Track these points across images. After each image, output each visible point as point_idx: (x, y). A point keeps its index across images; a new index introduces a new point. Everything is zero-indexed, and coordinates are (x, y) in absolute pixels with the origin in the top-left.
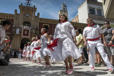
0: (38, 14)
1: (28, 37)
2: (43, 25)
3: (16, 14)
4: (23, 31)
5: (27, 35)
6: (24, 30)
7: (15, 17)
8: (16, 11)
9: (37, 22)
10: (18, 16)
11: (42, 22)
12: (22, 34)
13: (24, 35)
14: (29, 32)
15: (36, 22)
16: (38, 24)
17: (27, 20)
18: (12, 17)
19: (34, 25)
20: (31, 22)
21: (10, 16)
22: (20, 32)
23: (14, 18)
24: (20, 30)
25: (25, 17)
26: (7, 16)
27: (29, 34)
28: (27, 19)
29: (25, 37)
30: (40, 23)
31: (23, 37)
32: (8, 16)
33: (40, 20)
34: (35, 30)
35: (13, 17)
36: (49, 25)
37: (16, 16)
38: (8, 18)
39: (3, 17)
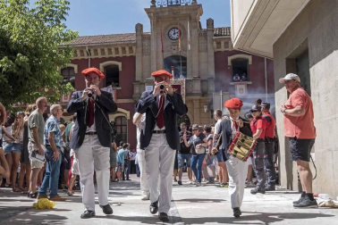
0: (210, 22)
2: (230, 59)
3: (140, 37)
7: (140, 49)
8: (139, 27)
9: (207, 50)
10: (146, 43)
11: (223, 49)
14: (183, 91)
15: (203, 54)
16: (212, 60)
17: (175, 53)
18: (131, 48)
20: (187, 55)
21: (124, 49)
23: (137, 52)
25: (168, 43)
26: (117, 50)
30: (217, 54)
32: (120, 50)
33: (215, 44)
35: (134, 48)
36: (250, 58)
37: (139, 43)
38: (121, 55)
39: (107, 56)
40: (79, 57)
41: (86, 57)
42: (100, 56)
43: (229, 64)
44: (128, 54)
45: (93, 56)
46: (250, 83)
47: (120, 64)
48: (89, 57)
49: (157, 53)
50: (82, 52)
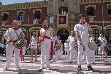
1: (66, 25)
2: (86, 7)
4: (58, 19)
5: (64, 23)
6: (60, 17)
7: (49, 4)
9: (76, 4)
10: (51, 2)
11: (83, 3)
12: (58, 22)
13: (60, 23)
14: (67, 19)
15: (75, 5)
16: (79, 7)
17: (63, 5)
18: (45, 4)
19: (73, 9)
20: (68, 6)
21: (42, 4)
22: (55, 20)
23: (48, 6)
24: (54, 18)
25: (60, 2)
27: (67, 22)
28: (63, 3)
29: (62, 25)
30: (81, 5)
31: (58, 26)
33: (80, 1)
34: (75, 15)
35: (47, 4)
36: (95, 6)
37: (49, 2)
38: (41, 7)
39: (36, 7)
40: (26, 8)
41: (28, 8)
42: (33, 7)
43: (86, 9)
44: (44, 6)
45: (31, 8)
46: (96, 17)
47: (41, 10)
48: (29, 8)
49: (56, 6)
50: (26, 6)
